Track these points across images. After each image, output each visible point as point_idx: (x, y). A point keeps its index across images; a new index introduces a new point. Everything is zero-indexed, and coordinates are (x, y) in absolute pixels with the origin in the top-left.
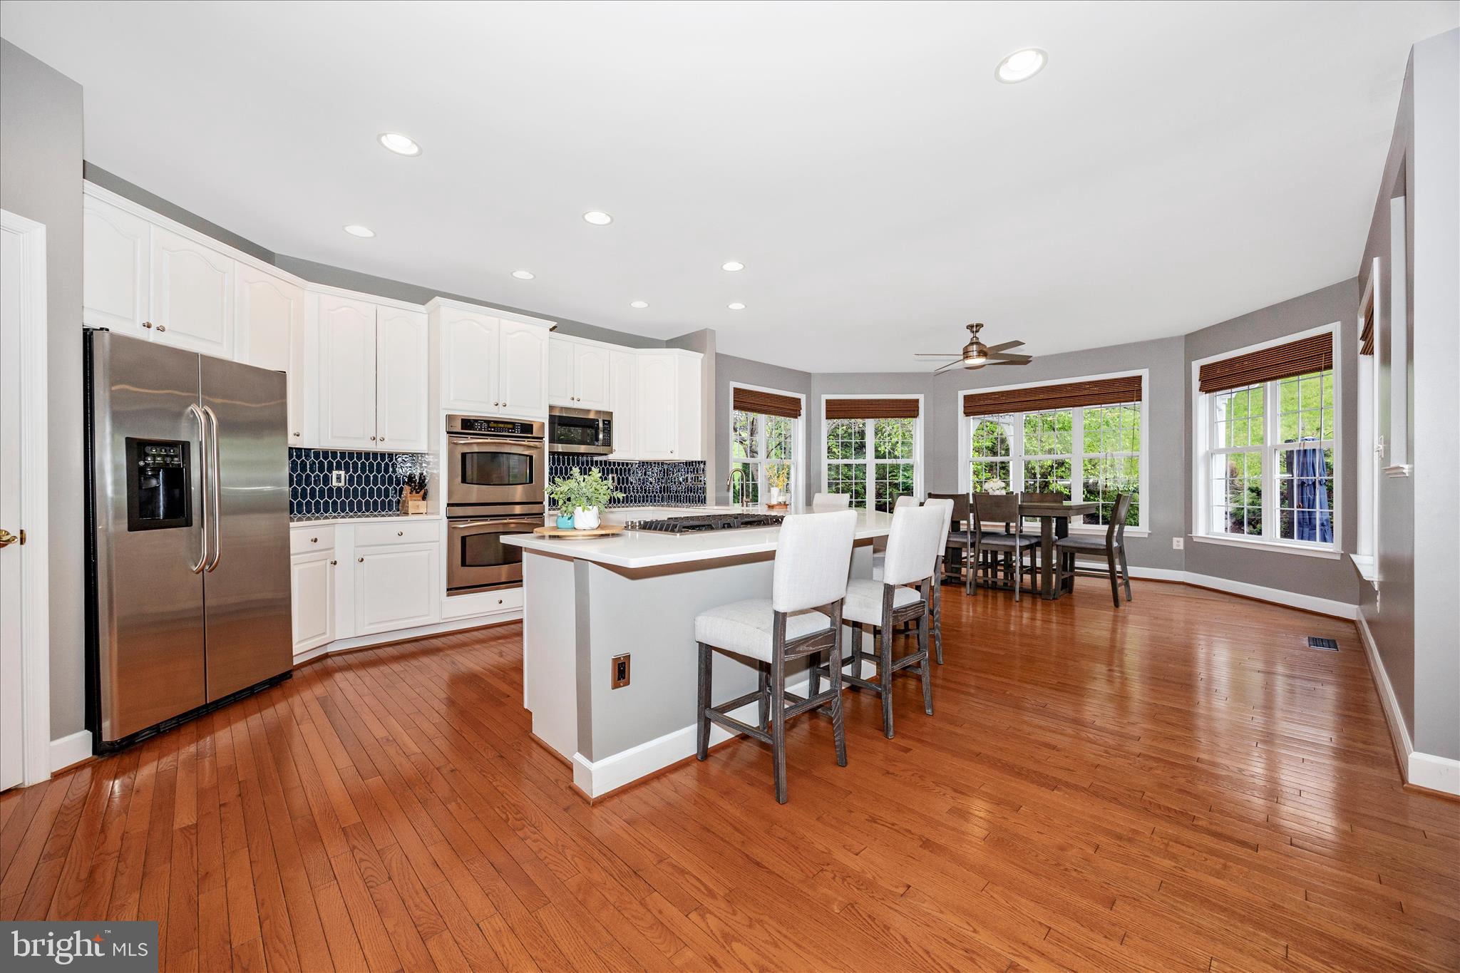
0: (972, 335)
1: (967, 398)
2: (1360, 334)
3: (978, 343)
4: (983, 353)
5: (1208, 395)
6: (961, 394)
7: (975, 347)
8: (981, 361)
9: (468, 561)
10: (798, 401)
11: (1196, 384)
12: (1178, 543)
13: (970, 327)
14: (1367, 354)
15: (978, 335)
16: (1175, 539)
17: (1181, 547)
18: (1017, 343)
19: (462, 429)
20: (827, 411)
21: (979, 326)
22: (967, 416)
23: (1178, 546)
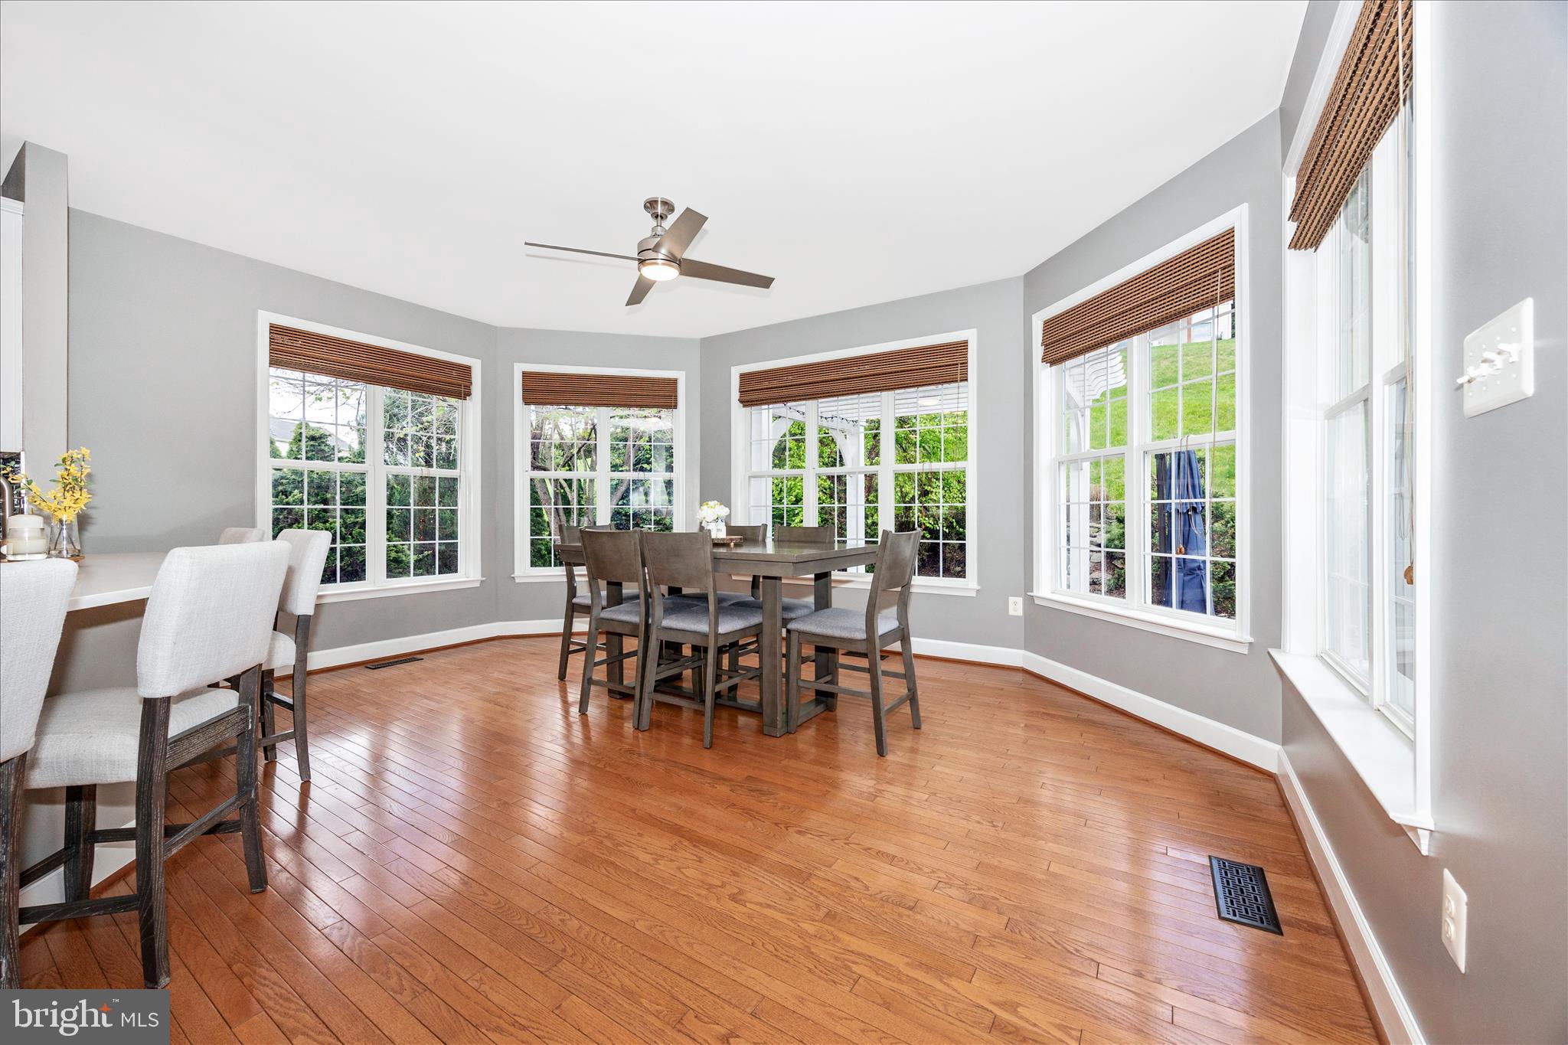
1: (744, 377)
2: (1288, 211)
5: (1054, 367)
6: (735, 373)
10: (467, 370)
11: (1038, 351)
12: (1016, 607)
13: (650, 205)
14: (1300, 248)
16: (1012, 599)
17: (1020, 612)
20: (525, 390)
22: (744, 406)
23: (1015, 610)
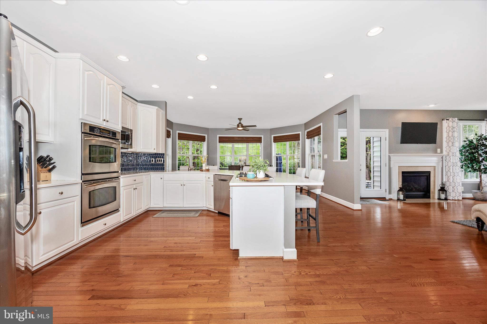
0: (239, 121)
2: (306, 135)
3: (241, 124)
4: (242, 126)
5: (275, 143)
6: (218, 136)
7: (240, 125)
8: (242, 128)
9: (91, 206)
11: (273, 140)
13: (239, 119)
14: (307, 139)
15: (241, 121)
18: (255, 126)
19: (90, 131)
21: (241, 119)
